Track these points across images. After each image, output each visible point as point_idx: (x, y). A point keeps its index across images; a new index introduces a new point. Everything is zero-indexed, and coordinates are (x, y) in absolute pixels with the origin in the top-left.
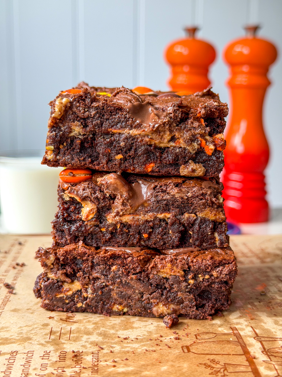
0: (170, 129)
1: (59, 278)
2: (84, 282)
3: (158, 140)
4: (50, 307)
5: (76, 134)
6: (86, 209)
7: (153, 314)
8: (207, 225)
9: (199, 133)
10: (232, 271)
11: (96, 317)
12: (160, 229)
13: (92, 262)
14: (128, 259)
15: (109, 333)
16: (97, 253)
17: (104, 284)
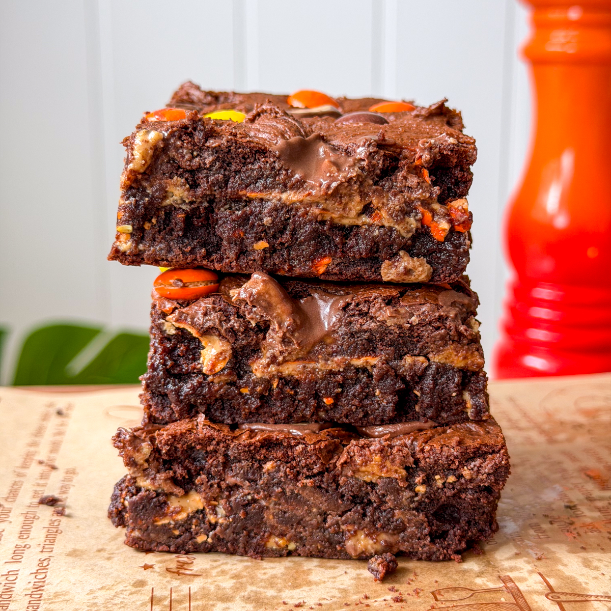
0: (360, 192)
1: (159, 487)
2: (210, 494)
3: (336, 213)
4: (143, 545)
5: (176, 200)
6: (211, 352)
7: (346, 552)
8: (448, 377)
9: (419, 199)
10: (500, 467)
11: (235, 562)
12: (358, 387)
13: (226, 456)
14: (297, 448)
15: (265, 596)
16: (235, 438)
17: (249, 497)
